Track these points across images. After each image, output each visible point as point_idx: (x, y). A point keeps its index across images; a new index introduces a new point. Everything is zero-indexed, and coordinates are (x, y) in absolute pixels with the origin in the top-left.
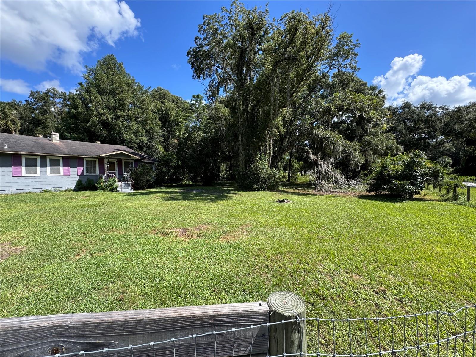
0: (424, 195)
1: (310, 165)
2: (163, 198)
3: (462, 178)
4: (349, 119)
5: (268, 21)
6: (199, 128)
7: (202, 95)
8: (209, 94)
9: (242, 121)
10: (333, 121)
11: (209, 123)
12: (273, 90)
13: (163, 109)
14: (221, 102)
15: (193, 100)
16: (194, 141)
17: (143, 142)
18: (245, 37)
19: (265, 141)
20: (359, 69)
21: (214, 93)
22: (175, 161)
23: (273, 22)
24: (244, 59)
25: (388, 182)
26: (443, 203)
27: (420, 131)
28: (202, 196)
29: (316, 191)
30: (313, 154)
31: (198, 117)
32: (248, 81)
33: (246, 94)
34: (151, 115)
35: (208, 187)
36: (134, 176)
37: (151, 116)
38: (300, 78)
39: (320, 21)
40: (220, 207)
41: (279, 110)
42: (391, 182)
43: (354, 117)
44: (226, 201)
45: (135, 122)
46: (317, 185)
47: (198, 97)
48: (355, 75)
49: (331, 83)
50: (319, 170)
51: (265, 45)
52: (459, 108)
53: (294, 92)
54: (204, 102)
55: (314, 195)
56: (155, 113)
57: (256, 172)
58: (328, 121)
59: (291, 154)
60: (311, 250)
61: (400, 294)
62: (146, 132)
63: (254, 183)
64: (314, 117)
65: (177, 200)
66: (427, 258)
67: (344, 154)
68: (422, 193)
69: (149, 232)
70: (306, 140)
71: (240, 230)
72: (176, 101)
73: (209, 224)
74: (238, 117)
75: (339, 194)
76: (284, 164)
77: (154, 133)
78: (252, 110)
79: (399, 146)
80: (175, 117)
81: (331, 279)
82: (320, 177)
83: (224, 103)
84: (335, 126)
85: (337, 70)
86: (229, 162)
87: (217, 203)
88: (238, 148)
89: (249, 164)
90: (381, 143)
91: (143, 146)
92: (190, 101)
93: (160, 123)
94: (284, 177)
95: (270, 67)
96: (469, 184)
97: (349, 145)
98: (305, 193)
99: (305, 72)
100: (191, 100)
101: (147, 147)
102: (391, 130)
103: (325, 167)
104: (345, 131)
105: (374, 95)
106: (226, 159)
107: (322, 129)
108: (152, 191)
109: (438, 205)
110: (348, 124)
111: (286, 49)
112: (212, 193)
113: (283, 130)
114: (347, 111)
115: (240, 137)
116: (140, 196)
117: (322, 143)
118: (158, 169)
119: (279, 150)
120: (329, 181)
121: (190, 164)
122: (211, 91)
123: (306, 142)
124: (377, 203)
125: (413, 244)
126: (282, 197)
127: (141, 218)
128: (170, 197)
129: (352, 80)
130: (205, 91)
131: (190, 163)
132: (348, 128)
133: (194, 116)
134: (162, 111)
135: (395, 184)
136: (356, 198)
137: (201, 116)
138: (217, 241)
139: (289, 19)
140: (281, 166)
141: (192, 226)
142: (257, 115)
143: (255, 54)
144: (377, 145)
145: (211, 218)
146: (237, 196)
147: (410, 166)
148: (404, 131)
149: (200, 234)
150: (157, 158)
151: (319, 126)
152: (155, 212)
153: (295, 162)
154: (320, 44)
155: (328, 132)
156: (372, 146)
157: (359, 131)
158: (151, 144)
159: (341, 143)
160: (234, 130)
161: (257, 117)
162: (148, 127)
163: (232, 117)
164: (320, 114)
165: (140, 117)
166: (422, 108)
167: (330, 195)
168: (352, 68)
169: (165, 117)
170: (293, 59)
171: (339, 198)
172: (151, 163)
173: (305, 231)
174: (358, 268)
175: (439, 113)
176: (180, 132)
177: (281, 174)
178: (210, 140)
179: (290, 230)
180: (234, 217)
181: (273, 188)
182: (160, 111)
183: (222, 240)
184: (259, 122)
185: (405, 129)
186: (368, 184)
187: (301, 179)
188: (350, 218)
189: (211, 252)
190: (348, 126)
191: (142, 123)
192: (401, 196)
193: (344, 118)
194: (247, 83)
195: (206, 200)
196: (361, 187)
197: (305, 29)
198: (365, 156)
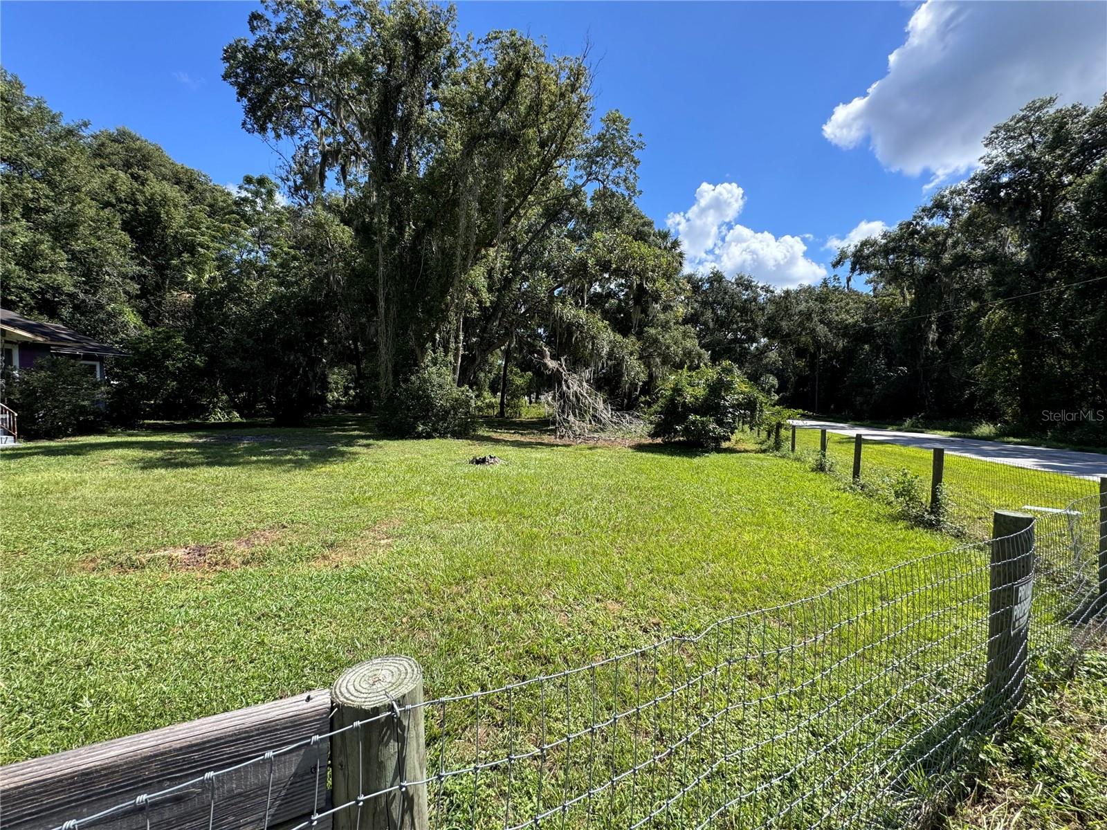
0: (737, 442)
1: (546, 382)
2: (134, 461)
3: (787, 412)
4: (623, 291)
5: (455, 36)
6: (264, 268)
7: (272, 178)
8: (295, 181)
9: (387, 265)
10: (592, 290)
11: (295, 258)
12: (462, 200)
13: (139, 197)
14: (329, 208)
15: (246, 189)
16: (247, 302)
17: (57, 290)
18: (396, 58)
19: (445, 319)
20: (640, 192)
21: (309, 180)
22: (181, 356)
23: (467, 43)
24: (396, 112)
25: (682, 418)
26: (761, 456)
27: (735, 326)
28: (270, 454)
29: (556, 438)
30: (553, 357)
31: (261, 237)
32: (405, 167)
33: (399, 200)
34: (90, 210)
35: (288, 429)
36: (18, 396)
37: (92, 212)
38: (525, 185)
39: (567, 70)
40: (320, 481)
41: (478, 251)
42: (687, 417)
43: (630, 287)
44: (341, 466)
45: (24, 222)
46: (559, 424)
47: (261, 182)
48: (633, 203)
49: (589, 210)
50: (564, 393)
51: (446, 90)
52: (787, 293)
53: (512, 216)
54: (282, 200)
55: (553, 445)
56: (107, 204)
57: (424, 391)
58: (581, 290)
59: (507, 355)
60: (533, 565)
61: (682, 624)
62: (68, 260)
63: (417, 419)
64: (555, 277)
65: (182, 467)
66: (727, 554)
67: (611, 360)
68: (733, 438)
69: (70, 566)
70: (539, 326)
71: (372, 534)
72: (186, 182)
73: (285, 527)
74: (378, 255)
75: (599, 444)
76: (492, 376)
77: (101, 266)
78: (414, 242)
79: (703, 351)
80: (182, 228)
81: (566, 617)
82: (564, 406)
83: (340, 212)
84: (597, 302)
85: (602, 185)
86: (355, 367)
87: (314, 472)
88: (377, 331)
89: (405, 374)
90: (675, 344)
91: (59, 303)
92: (237, 189)
93: (127, 238)
94: (490, 406)
95: (459, 146)
96: (795, 423)
97: (620, 342)
98: (533, 441)
99: (535, 175)
100: (240, 188)
101: (76, 308)
102: (691, 319)
103: (575, 387)
104: (613, 313)
105: (665, 248)
106: (344, 357)
107: (571, 304)
108: (94, 442)
109: (754, 460)
110: (620, 300)
111: (496, 114)
112: (301, 444)
113: (487, 298)
114: (617, 273)
115: (382, 303)
116: (41, 457)
117: (571, 334)
118: (116, 377)
119: (479, 344)
120: (583, 415)
121: (235, 366)
122: (302, 174)
123: (539, 331)
124: (664, 459)
125: (712, 531)
126: (482, 450)
127: (41, 528)
128: (162, 459)
129: (629, 212)
130: (282, 171)
131: (234, 363)
132: (619, 309)
133: (248, 233)
134: (136, 203)
135: (693, 423)
136: (630, 450)
137: (270, 236)
138: (303, 568)
139: (503, 47)
140: (485, 381)
141: (228, 537)
142: (426, 254)
143: (422, 106)
144: (668, 348)
145: (292, 510)
146: (370, 451)
147: (718, 388)
148: (711, 325)
149: (253, 554)
150: (117, 342)
151: (564, 297)
152: (99, 504)
153: (516, 374)
154: (566, 122)
155: (582, 313)
156: (660, 349)
157: (637, 316)
158: (90, 300)
159: (606, 337)
160: (366, 286)
161: (426, 260)
162: (78, 246)
163: (361, 252)
164: (567, 271)
165: (46, 211)
166: (738, 285)
167: (583, 446)
168: (628, 188)
169: (148, 223)
170: (510, 139)
171: (599, 450)
172: (86, 357)
173: (525, 526)
174: (618, 588)
175: (761, 298)
176: (200, 272)
177: (485, 399)
178: (298, 304)
179: (493, 526)
180: (357, 504)
181: (463, 431)
182: (128, 203)
183: (320, 564)
184: (431, 273)
185: (713, 320)
186: (651, 423)
187: (529, 410)
188: (616, 491)
189: (282, 600)
190: (619, 304)
191: (55, 229)
192: (701, 445)
193: (612, 286)
194: (401, 171)
195: (281, 463)
196: (639, 429)
197: (537, 79)
198: (649, 368)
